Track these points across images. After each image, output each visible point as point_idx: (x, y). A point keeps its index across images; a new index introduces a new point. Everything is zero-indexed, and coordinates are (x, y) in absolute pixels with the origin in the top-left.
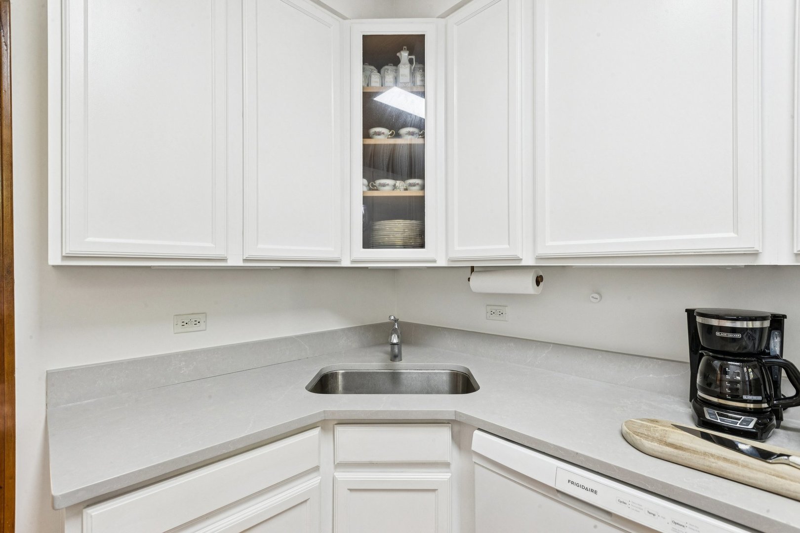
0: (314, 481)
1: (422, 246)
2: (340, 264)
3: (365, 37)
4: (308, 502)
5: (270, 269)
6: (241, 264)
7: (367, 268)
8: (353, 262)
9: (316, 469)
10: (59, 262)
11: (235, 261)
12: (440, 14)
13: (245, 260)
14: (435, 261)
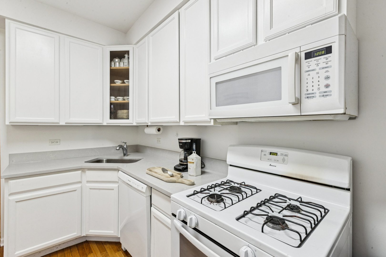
0: (79, 185)
1: (128, 119)
2: (103, 124)
3: (111, 52)
4: (77, 191)
5: (80, 126)
6: (65, 124)
7: (120, 126)
8: (107, 124)
9: (80, 182)
10: (8, 124)
11: (62, 123)
12: (134, 44)
13: (66, 123)
14: (133, 124)
